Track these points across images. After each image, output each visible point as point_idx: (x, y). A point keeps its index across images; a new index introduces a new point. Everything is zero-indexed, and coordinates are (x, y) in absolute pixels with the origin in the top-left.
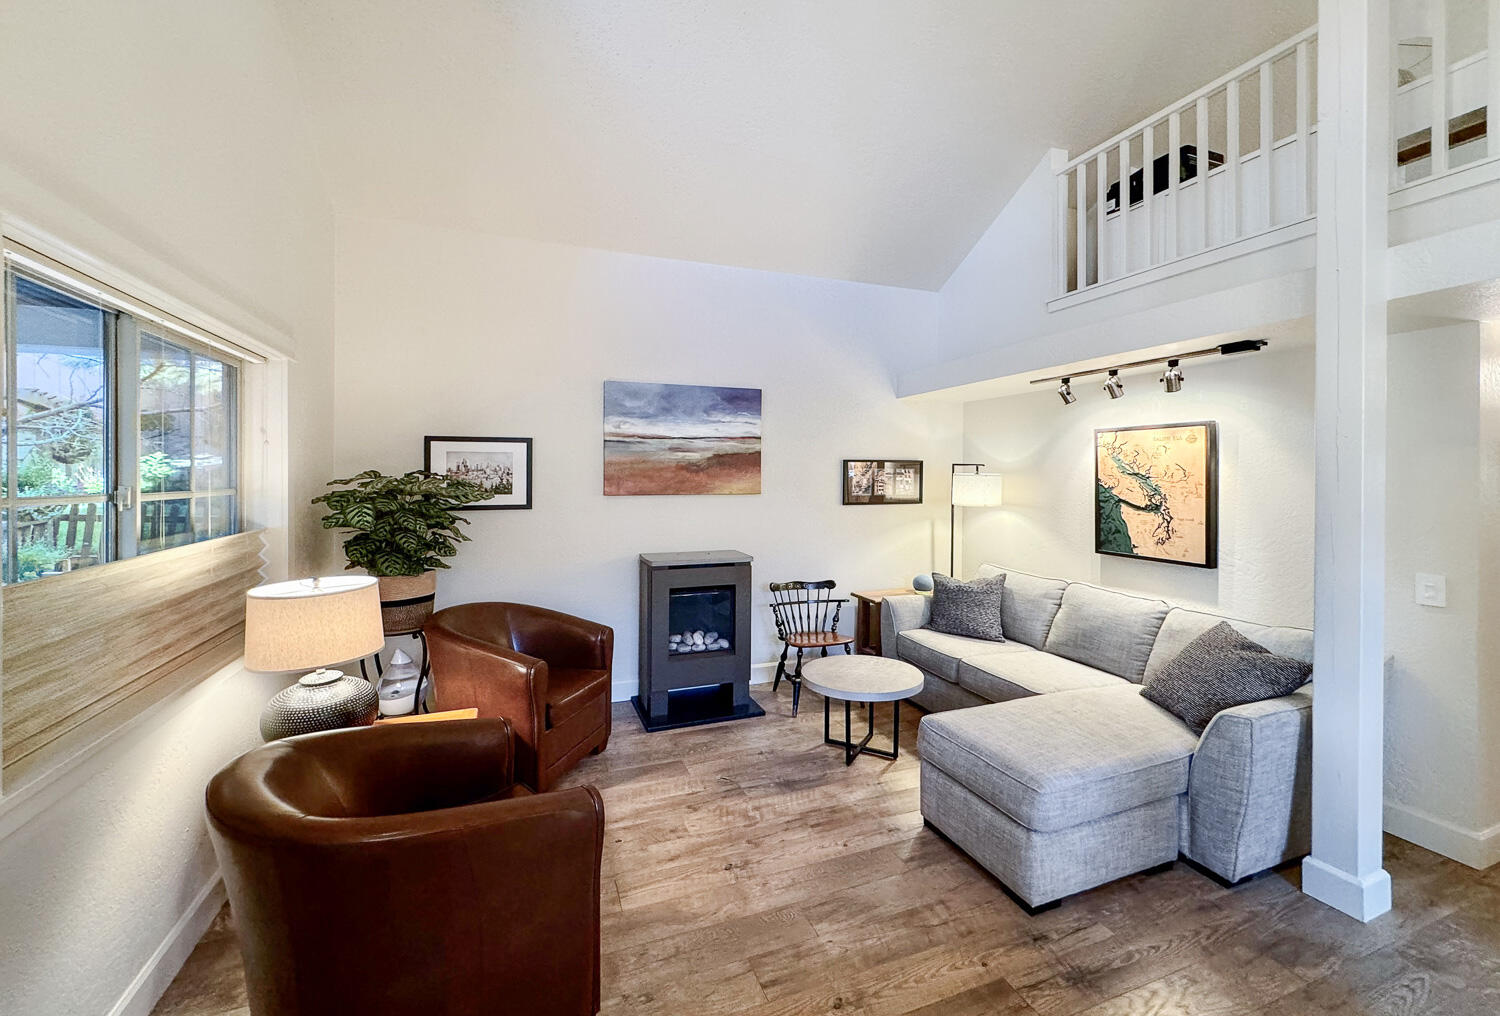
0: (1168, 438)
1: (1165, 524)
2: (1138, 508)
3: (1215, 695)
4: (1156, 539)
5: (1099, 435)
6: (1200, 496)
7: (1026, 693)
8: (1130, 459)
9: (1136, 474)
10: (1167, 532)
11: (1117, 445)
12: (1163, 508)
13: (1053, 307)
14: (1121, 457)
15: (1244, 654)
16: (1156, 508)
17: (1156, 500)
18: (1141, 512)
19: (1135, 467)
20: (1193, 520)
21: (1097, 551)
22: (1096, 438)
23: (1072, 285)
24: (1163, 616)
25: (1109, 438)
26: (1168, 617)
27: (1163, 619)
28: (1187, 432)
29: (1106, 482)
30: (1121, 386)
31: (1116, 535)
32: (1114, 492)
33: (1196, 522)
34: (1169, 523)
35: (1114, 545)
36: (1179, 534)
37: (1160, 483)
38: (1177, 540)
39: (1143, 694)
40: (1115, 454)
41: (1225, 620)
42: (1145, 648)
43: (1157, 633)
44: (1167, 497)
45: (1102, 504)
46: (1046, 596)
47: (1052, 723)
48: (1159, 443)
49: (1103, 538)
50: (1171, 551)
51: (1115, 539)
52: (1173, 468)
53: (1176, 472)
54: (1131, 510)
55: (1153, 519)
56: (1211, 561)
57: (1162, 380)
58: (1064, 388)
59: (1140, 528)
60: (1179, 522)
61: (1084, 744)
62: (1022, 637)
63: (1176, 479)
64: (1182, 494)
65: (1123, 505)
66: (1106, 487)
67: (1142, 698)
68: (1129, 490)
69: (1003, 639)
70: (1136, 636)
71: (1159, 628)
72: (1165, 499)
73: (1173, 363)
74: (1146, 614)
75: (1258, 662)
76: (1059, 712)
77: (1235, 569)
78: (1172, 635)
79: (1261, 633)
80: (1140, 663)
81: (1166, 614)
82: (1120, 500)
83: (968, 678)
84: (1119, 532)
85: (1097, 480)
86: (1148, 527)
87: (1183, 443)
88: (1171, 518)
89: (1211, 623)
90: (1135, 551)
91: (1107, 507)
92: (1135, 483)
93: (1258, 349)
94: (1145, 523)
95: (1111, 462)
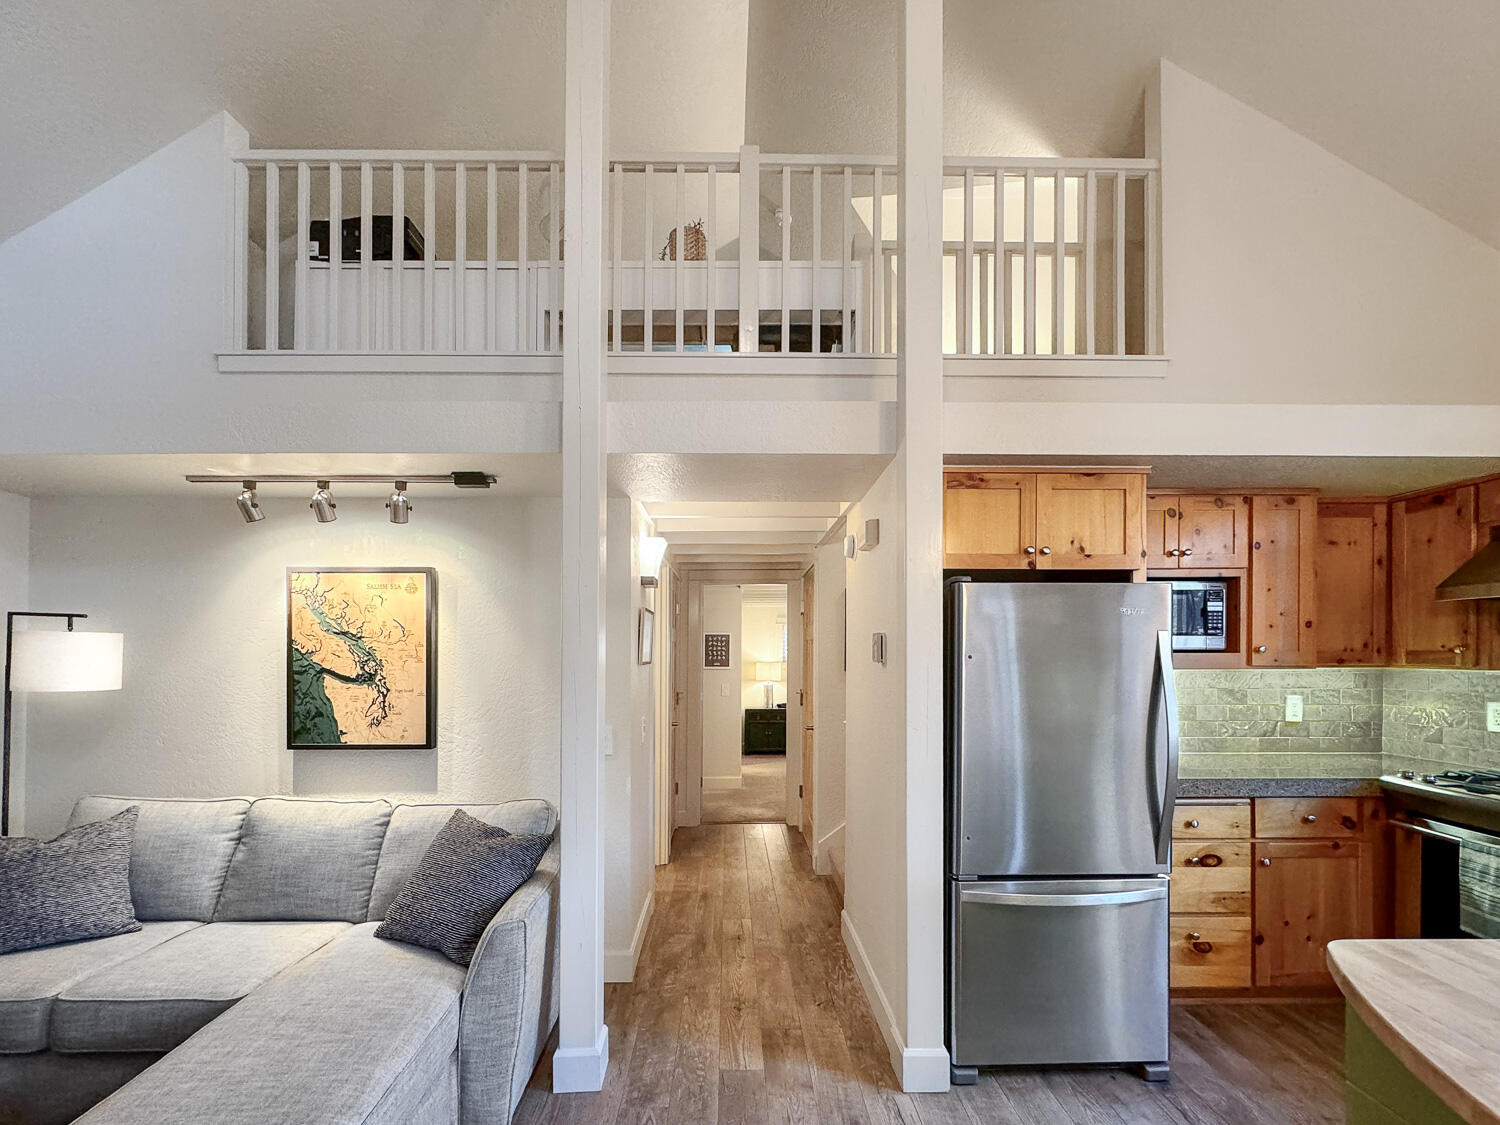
0: (385, 586)
1: (381, 699)
2: (346, 679)
3: (472, 903)
4: (369, 719)
5: (294, 576)
6: (420, 661)
7: (213, 1010)
8: (337, 611)
9: (344, 634)
10: (383, 709)
11: (320, 590)
12: (379, 677)
13: (225, 364)
14: (325, 609)
15: (492, 842)
16: (367, 678)
17: (370, 667)
18: (350, 685)
19: (344, 624)
20: (412, 691)
21: (288, 748)
22: (289, 580)
23: (255, 341)
24: (386, 819)
25: (308, 581)
26: (393, 818)
27: (387, 824)
28: (404, 580)
29: (303, 643)
30: (334, 506)
31: (317, 720)
32: (316, 659)
33: (415, 693)
34: (385, 696)
35: (314, 734)
36: (396, 710)
37: (375, 645)
38: (395, 717)
39: (379, 935)
40: (317, 605)
41: (460, 807)
42: (368, 869)
43: (381, 844)
44: (384, 662)
45: (296, 677)
46: (214, 830)
47: (282, 1044)
48: (374, 592)
49: (297, 727)
50: (388, 734)
51: (315, 725)
52: (391, 625)
53: (393, 630)
54: (337, 683)
55: (367, 693)
56: (431, 742)
57: (387, 506)
58: (247, 495)
59: (348, 707)
60: (397, 694)
61: (343, 1054)
62: (178, 911)
63: (393, 639)
64: (401, 658)
65: (327, 677)
66: (303, 651)
67: (380, 942)
68: (337, 657)
69: (138, 924)
70: (356, 856)
71: (383, 837)
72: (381, 665)
73: (401, 486)
74: (366, 822)
75: (507, 847)
76: (283, 1019)
77: (454, 746)
78: (402, 841)
79: (493, 812)
80: (363, 893)
81: (390, 815)
82: (324, 670)
83: (75, 1033)
84: (321, 715)
85: (290, 642)
86: (359, 704)
87: (403, 593)
88: (388, 690)
89: (443, 815)
90: (343, 739)
91: (305, 681)
92: (342, 645)
93: (487, 485)
94: (356, 699)
95: (309, 615)
